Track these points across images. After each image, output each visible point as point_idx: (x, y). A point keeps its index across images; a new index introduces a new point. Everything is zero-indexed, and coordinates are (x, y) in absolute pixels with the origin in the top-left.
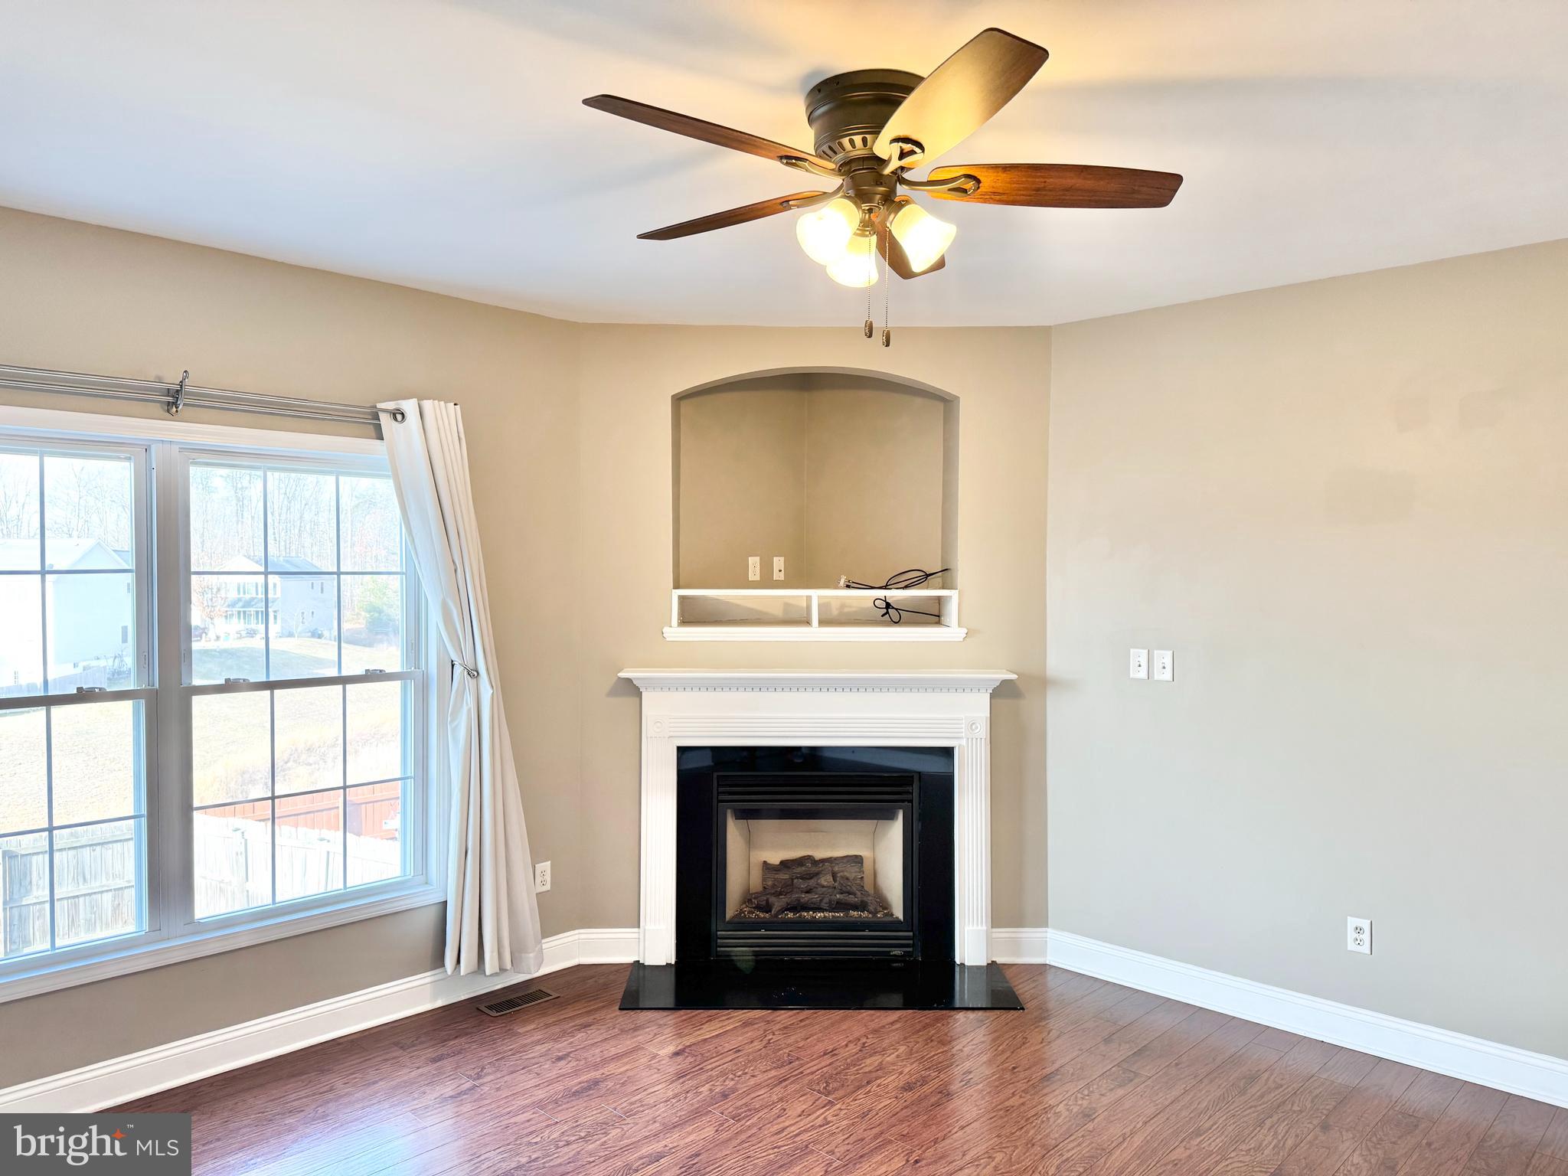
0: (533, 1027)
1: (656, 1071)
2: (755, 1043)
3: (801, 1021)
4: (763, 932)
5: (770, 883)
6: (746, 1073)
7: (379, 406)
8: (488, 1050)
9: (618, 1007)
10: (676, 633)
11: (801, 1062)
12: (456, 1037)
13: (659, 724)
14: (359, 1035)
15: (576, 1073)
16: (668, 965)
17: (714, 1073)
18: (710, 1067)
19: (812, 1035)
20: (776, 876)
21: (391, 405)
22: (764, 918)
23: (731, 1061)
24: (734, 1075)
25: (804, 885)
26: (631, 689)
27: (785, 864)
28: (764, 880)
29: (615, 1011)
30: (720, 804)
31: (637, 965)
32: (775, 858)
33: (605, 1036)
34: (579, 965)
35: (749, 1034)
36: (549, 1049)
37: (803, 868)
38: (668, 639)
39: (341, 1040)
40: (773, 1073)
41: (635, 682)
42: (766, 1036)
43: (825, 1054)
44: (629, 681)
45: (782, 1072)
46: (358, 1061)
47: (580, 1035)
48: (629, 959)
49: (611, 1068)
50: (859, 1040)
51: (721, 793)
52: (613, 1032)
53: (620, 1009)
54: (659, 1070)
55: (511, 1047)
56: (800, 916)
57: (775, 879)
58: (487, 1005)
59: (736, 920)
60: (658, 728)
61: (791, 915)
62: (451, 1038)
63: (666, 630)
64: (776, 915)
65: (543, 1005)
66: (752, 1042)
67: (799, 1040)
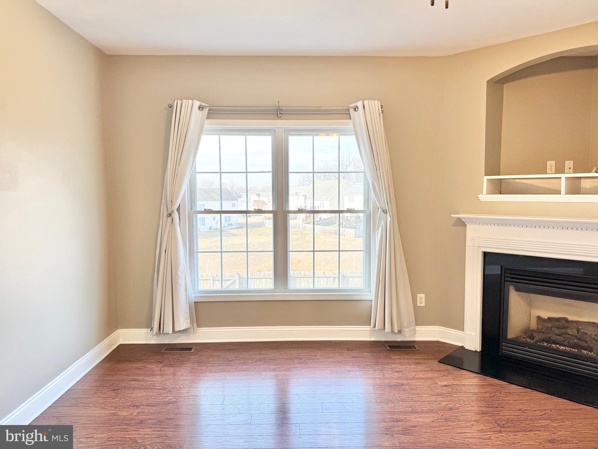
0: (399, 357)
1: (431, 389)
2: (487, 394)
3: (520, 392)
4: (527, 348)
5: (540, 327)
6: (470, 404)
7: (350, 106)
8: (375, 360)
9: (438, 361)
10: (485, 197)
11: (503, 409)
12: (368, 352)
13: (473, 240)
14: (339, 342)
15: (398, 379)
16: (476, 351)
17: (455, 399)
18: (455, 396)
19: (520, 400)
20: (544, 324)
21: (353, 105)
22: (529, 342)
23: (467, 397)
24: (464, 403)
25: (557, 331)
26: (461, 223)
27: (550, 319)
28: (538, 324)
29: (436, 362)
30: (505, 282)
31: (462, 348)
32: (545, 315)
33: (422, 369)
34: (438, 341)
35: (488, 389)
36: (396, 367)
37: (560, 323)
38: (481, 200)
39: (332, 342)
40: (484, 409)
41: (462, 220)
42: (496, 393)
43: (519, 410)
44: (459, 219)
45: (489, 410)
46: (331, 350)
47: (413, 366)
48: (460, 344)
49: (413, 382)
50: (546, 410)
51: (506, 277)
52: (427, 369)
53: (438, 362)
54: (432, 389)
55: (383, 362)
56: (550, 346)
57: (543, 326)
58: (389, 345)
59: (515, 340)
60: (473, 242)
61: (545, 344)
62: (366, 352)
63: (480, 196)
64: (536, 342)
65: (410, 351)
66: (486, 393)
67: (512, 400)
